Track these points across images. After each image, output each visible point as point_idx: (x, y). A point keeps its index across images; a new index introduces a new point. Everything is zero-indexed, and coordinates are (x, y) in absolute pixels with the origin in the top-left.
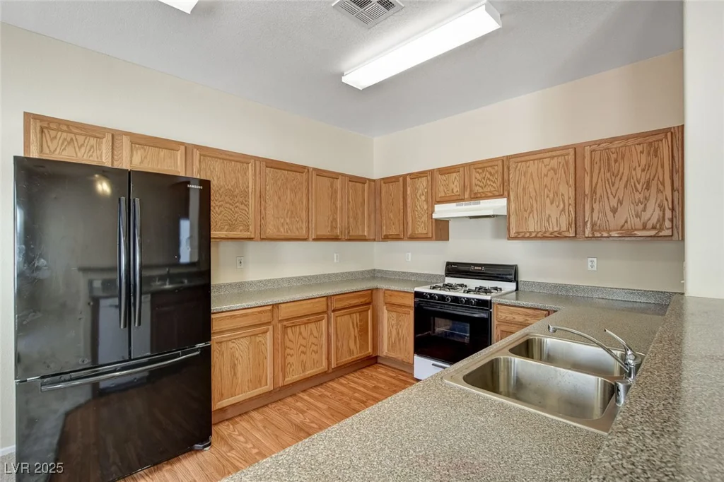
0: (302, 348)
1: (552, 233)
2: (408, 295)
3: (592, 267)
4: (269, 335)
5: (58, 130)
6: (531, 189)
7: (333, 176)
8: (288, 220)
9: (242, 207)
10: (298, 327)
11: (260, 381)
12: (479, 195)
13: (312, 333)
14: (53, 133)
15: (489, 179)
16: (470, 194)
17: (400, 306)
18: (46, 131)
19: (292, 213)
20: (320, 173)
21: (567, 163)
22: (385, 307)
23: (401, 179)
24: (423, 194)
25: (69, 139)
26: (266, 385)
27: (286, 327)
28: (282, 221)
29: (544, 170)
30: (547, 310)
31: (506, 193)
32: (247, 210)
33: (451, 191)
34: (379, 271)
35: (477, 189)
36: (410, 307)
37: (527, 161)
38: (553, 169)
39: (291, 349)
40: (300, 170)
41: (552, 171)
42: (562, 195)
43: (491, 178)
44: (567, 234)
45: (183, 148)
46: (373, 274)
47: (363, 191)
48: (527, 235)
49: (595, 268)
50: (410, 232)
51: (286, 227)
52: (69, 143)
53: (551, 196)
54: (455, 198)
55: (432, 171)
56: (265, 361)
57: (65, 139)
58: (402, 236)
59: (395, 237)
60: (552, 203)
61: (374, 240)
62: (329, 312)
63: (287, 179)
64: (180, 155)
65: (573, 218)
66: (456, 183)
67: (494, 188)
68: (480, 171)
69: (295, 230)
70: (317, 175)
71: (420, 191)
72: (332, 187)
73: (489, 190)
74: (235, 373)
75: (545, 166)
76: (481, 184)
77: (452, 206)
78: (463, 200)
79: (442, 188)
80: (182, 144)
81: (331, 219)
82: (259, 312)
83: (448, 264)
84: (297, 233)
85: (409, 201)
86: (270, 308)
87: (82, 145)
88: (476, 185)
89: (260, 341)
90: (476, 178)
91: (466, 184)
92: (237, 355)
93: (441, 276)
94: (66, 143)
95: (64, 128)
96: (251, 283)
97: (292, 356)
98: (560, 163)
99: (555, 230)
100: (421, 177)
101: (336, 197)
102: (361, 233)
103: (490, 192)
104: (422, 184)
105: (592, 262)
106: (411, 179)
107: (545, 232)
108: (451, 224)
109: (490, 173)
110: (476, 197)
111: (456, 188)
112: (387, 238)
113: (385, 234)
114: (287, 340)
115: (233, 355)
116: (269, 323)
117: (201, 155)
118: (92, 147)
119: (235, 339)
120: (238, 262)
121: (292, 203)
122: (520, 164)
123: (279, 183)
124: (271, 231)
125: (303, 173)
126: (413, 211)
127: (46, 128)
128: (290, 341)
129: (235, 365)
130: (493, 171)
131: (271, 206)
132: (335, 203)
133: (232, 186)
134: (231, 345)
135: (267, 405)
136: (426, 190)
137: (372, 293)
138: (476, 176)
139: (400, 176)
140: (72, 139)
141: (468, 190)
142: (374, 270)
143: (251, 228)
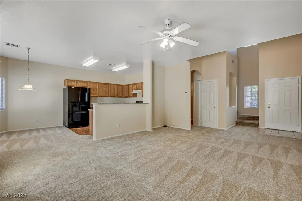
7: (114, 85)
14: (69, 82)
19: (105, 92)
20: (111, 84)
24: (131, 88)
32: (97, 92)
35: (138, 88)
47: (121, 87)
50: (129, 96)
51: (104, 94)
54: (136, 89)
55: (132, 84)
59: (127, 97)
61: (124, 97)
64: (86, 83)
72: (114, 87)
77: (135, 91)
80: (86, 81)
81: (114, 93)
84: (106, 96)
85: (129, 89)
87: (72, 83)
102: (121, 96)
103: (140, 88)
104: (131, 86)
108: (137, 94)
109: (140, 85)
111: (135, 87)
117: (89, 83)
118: (74, 83)
120: (96, 101)
121: (105, 90)
123: (103, 87)
124: (101, 95)
125: (107, 85)
126: (130, 91)
131: (101, 91)
132: (114, 90)
133: (94, 88)
138: (138, 85)
139: (128, 85)
143: (98, 95)
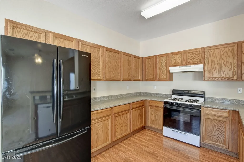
0: (121, 125)
1: (225, 78)
2: (160, 102)
3: (240, 92)
4: (110, 120)
5: (21, 28)
6: (215, 60)
7: (129, 55)
8: (114, 73)
9: (97, 66)
10: (120, 116)
11: (106, 140)
12: (190, 63)
13: (125, 119)
14: (19, 30)
15: (195, 57)
16: (186, 63)
17: (156, 107)
18: (15, 28)
19: (115, 69)
21: (233, 50)
22: (149, 107)
23: (154, 57)
24: (164, 63)
25: (26, 33)
26: (109, 141)
27: (116, 117)
28: (112, 73)
29: (222, 53)
30: (228, 110)
31: (203, 62)
32: (99, 68)
33: (177, 62)
34: (142, 93)
35: (190, 61)
36: (161, 107)
37: (213, 49)
38: (226, 52)
39: (118, 125)
40: (118, 52)
41: (226, 53)
42: (231, 63)
43: (196, 56)
44: (233, 79)
45: (75, 40)
46: (140, 94)
47: (139, 62)
48: (214, 79)
49: (241, 92)
50: (158, 78)
51: (113, 75)
52: (26, 35)
53: (225, 63)
54: (179, 64)
55: (168, 54)
56: (108, 131)
57: (24, 33)
58: (154, 79)
59: (152, 79)
60: (225, 66)
61: (142, 81)
62: (131, 109)
63: (113, 56)
64: (73, 43)
65: (236, 72)
66: (179, 58)
67: (197, 60)
68: (191, 53)
69: (116, 76)
70: (124, 55)
71: (163, 62)
72: (129, 60)
73: (195, 61)
74: (97, 137)
75: (222, 51)
76: (191, 59)
77: (178, 67)
78: (183, 65)
79: (173, 60)
80: (74, 39)
81: (128, 72)
82: (107, 111)
83: (173, 90)
84: (117, 78)
85: (158, 65)
86: (110, 109)
87: (32, 36)
88: (189, 59)
89: (107, 123)
90: (189, 56)
91: (184, 59)
92: (98, 129)
93: (171, 95)
94: (25, 35)
95: (24, 27)
96: (98, 98)
97: (118, 128)
98: (229, 50)
99: (227, 77)
100: (163, 56)
101: (130, 63)
102: (138, 78)
103: (196, 62)
104: (164, 58)
105: (240, 90)
106: (159, 57)
107: (222, 78)
109: (196, 54)
110: (188, 64)
111: (179, 60)
112: (148, 80)
113: (147, 78)
114: (116, 122)
115: (97, 130)
116: (110, 115)
117: (82, 44)
118: (37, 37)
119: (98, 123)
120: (93, 90)
121: (115, 65)
122: (210, 50)
123: (111, 57)
124: (108, 77)
125: (119, 54)
126: (160, 70)
127: (16, 27)
128: (117, 122)
129: (97, 133)
130: (197, 53)
131: (108, 67)
132: (130, 66)
133: (94, 58)
134: (96, 125)
135: (108, 149)
136: (165, 61)
137: (144, 101)
139: (154, 56)
140: (27, 33)
141: (185, 61)
142: (140, 92)
143: (100, 75)
